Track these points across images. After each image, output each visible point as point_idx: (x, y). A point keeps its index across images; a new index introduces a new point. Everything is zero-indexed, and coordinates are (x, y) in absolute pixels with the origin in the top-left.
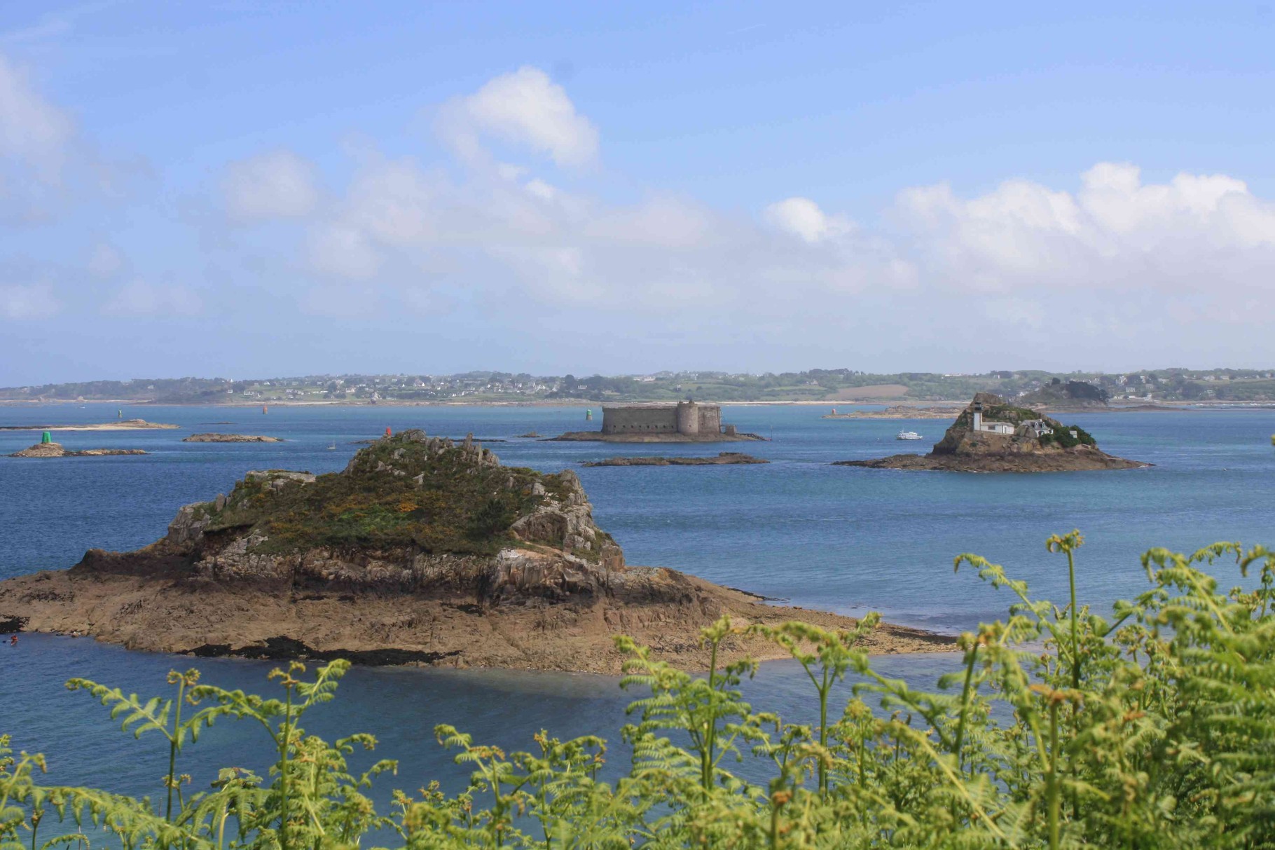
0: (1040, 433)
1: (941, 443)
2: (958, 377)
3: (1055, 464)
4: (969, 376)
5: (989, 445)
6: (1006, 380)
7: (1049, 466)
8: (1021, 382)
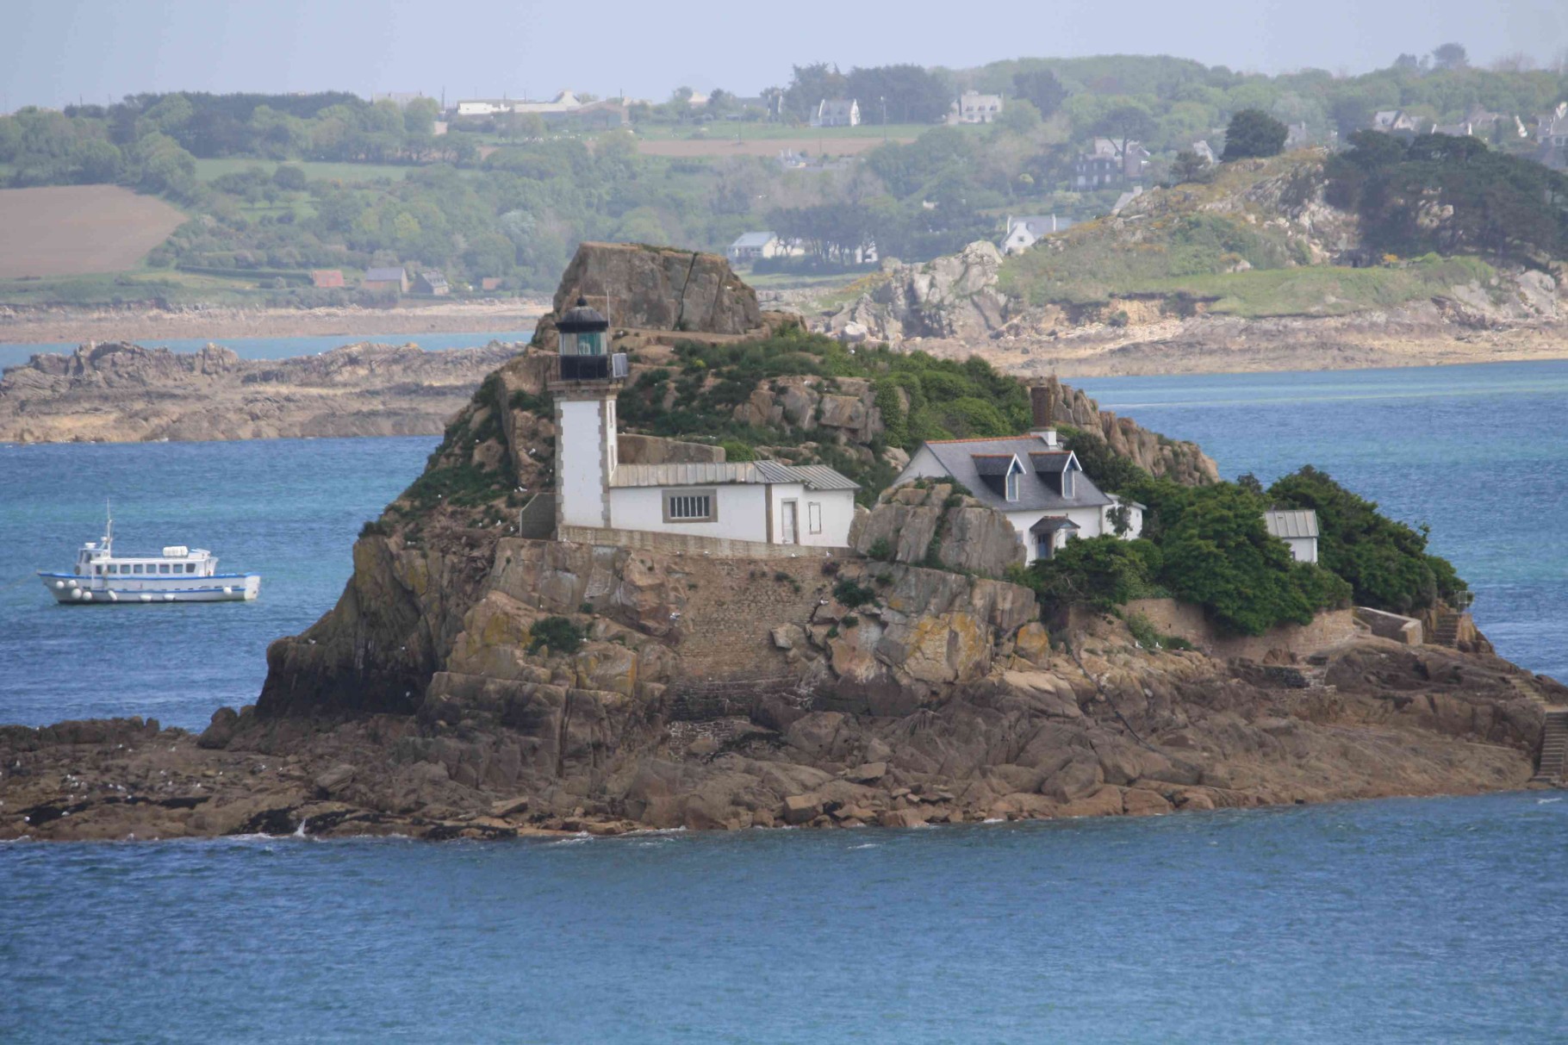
0: (1043, 533)
1: (320, 631)
2: (555, 122)
3: (1159, 761)
4: (639, 113)
5: (671, 638)
6: (906, 135)
7: (1113, 775)
8: (1011, 150)
